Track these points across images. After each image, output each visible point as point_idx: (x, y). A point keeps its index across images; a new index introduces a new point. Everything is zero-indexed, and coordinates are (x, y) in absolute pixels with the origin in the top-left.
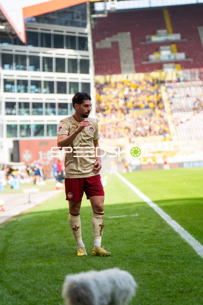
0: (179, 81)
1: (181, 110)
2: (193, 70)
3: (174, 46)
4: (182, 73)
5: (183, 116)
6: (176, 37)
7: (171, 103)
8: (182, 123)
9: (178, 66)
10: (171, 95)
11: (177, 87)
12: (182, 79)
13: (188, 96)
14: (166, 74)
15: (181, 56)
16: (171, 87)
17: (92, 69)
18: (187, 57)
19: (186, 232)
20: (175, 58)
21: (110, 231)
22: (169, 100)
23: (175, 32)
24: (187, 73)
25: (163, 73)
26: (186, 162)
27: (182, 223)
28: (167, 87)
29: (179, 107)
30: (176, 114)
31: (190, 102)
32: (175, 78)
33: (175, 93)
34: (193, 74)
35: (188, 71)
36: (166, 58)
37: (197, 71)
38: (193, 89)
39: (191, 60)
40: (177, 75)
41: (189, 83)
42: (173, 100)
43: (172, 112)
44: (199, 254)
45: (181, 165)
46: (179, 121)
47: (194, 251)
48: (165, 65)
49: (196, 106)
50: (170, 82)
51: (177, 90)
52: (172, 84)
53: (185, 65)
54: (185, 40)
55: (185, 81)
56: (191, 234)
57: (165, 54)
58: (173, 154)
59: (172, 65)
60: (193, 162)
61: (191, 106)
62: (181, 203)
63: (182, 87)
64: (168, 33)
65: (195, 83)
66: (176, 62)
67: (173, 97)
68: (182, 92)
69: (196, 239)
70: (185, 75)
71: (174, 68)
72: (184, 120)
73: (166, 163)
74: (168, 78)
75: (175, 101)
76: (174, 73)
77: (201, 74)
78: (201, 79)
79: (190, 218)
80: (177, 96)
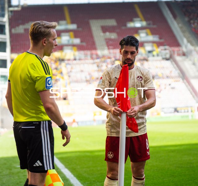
0: (75, 59)
1: (77, 81)
2: (86, 52)
3: (72, 34)
4: (78, 54)
6: (73, 27)
7: (69, 76)
9: (75, 48)
10: (69, 70)
11: (73, 64)
12: (77, 58)
13: (82, 71)
14: (66, 54)
15: (77, 41)
17: (8, 49)
18: (81, 42)
19: (75, 178)
20: (73, 42)
21: (17, 177)
22: (67, 73)
23: (72, 22)
25: (64, 53)
27: (73, 171)
28: (67, 64)
29: (75, 79)
30: (73, 85)
31: (83, 76)
32: (72, 57)
33: (72, 68)
34: (86, 55)
35: (82, 52)
36: (66, 43)
37: (89, 52)
38: (86, 66)
39: (84, 44)
40: (74, 55)
41: (82, 61)
43: (70, 83)
48: (65, 48)
49: (88, 78)
50: (69, 60)
51: (73, 66)
52: (70, 62)
53: (80, 48)
54: (80, 29)
55: (80, 59)
56: (78, 180)
57: (65, 39)
59: (70, 47)
61: (84, 79)
63: (77, 64)
64: (67, 24)
65: (87, 61)
66: (73, 45)
67: (71, 71)
69: (82, 183)
70: (80, 55)
71: (72, 49)
74: (67, 57)
75: (72, 74)
76: (72, 54)
77: (92, 55)
78: (92, 58)
79: (79, 167)
80: (73, 70)
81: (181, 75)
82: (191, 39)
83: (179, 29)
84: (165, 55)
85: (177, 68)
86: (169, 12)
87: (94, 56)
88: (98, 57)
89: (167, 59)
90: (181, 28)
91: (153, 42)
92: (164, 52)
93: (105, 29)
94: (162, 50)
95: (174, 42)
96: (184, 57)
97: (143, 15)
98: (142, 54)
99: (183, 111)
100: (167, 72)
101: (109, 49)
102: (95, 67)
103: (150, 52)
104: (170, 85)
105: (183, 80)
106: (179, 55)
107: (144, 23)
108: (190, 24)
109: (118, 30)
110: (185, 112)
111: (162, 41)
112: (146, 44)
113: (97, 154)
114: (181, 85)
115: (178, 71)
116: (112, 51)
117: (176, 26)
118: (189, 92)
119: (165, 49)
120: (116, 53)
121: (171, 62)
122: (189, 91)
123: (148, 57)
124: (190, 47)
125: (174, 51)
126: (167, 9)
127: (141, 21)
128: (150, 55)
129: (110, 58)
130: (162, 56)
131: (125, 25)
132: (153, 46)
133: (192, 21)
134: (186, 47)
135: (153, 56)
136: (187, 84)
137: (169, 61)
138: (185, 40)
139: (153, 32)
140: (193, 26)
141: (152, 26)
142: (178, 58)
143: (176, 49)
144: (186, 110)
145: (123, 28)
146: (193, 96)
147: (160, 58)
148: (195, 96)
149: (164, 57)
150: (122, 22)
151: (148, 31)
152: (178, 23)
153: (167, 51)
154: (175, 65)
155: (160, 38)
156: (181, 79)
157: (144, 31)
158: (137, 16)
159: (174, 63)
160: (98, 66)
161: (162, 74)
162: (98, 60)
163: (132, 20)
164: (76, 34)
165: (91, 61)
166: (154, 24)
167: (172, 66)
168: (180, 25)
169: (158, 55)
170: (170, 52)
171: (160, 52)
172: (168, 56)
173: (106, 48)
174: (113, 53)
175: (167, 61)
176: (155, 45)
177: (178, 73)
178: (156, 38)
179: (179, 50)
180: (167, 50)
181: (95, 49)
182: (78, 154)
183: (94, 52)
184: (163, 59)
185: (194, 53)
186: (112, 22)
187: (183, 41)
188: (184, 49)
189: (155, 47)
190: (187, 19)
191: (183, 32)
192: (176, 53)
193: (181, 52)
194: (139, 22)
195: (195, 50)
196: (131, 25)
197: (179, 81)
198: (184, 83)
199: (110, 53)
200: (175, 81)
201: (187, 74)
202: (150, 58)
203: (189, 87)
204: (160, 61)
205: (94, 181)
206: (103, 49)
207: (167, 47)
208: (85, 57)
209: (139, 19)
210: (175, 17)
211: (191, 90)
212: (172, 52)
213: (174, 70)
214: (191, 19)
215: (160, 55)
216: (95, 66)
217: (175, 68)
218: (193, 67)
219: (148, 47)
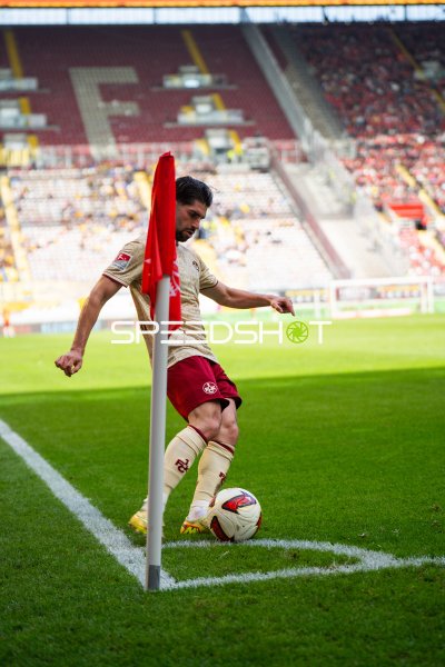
0: (33, 167)
1: (38, 223)
2: (60, 148)
3: (24, 101)
4: (41, 154)
5: (41, 235)
6: (29, 84)
7: (19, 210)
8: (38, 247)
9: (33, 139)
10: (16, 195)
11: (29, 179)
12: (39, 164)
13: (51, 197)
14: (10, 153)
15: (39, 121)
16: (18, 179)
18: (49, 123)
19: (37, 454)
20: (27, 124)
22: (15, 202)
23: (27, 74)
24: (48, 153)
25: (5, 151)
26: (47, 324)
27: (30, 437)
28: (12, 179)
29: (33, 217)
30: (27, 231)
31: (54, 209)
32: (26, 162)
33: (26, 190)
34: (61, 157)
35: (51, 149)
36: (10, 124)
37: (68, 150)
38: (61, 183)
39: (56, 129)
40: (31, 156)
41: (52, 173)
42: (22, 203)
43: (20, 227)
44: (58, 495)
45: (36, 328)
46: (33, 245)
47: (49, 489)
48: (8, 137)
49: (67, 215)
50: (18, 168)
51: (29, 185)
52: (21, 174)
53: (45, 138)
54: (46, 91)
55: (46, 167)
56: (46, 459)
57: (8, 115)
58: (22, 306)
59: (20, 136)
60: (60, 323)
61: (56, 216)
62: (31, 400)
63: (39, 178)
64: (13, 76)
65: (63, 172)
66: (29, 132)
67: (22, 197)
68: (40, 189)
69: (55, 467)
70: (45, 157)
71: (25, 141)
72: (42, 242)
73: (7, 324)
74: (14, 161)
75: (27, 205)
76: (26, 152)
77: (75, 156)
78: (76, 165)
79: (45, 429)
80: (30, 195)
81: (297, 210)
82: (322, 120)
83: (292, 96)
84: (258, 161)
85: (286, 193)
86: (268, 52)
87: (82, 160)
88: (91, 163)
89: (263, 170)
90: (298, 92)
91: (229, 127)
92: (255, 152)
93: (108, 93)
94: (250, 147)
95: (281, 129)
96: (304, 166)
97: (205, 59)
98: (200, 158)
99: (299, 299)
100: (263, 203)
101: (118, 142)
102: (83, 188)
103: (220, 151)
104: (269, 233)
105: (301, 221)
106: (292, 160)
107: (207, 79)
108: (321, 82)
109: (140, 96)
110: (304, 302)
111: (251, 123)
112: (210, 132)
113: (89, 398)
114: (295, 235)
115: (290, 201)
116: (125, 147)
117: (286, 88)
118: (315, 252)
119: (259, 146)
120: (136, 154)
121: (273, 178)
122: (316, 249)
123: (217, 163)
124: (320, 141)
125: (279, 151)
126: (264, 44)
127: (199, 72)
128: (221, 158)
129: (120, 165)
130: (250, 162)
131: (161, 84)
132: (227, 137)
133: (324, 77)
134: (310, 139)
135: (229, 161)
136: (311, 232)
137: (267, 175)
138: (308, 124)
139: (230, 102)
140: (327, 88)
141: (225, 86)
142: (290, 168)
143: (285, 145)
144: (308, 298)
145: (155, 89)
146: (326, 263)
147: (245, 167)
148: (330, 263)
149: (255, 164)
150: (152, 76)
151: (216, 98)
152: (291, 81)
153: (263, 150)
154: (282, 187)
155: (247, 118)
156: (295, 219)
157: (207, 99)
158: (189, 61)
159: (278, 180)
160: (91, 185)
161: (251, 207)
162: (92, 171)
163: (175, 72)
164: (36, 103)
165: (75, 172)
166: (231, 83)
167: (273, 187)
168: (296, 85)
169: (240, 160)
170: (271, 152)
171: (245, 152)
172: (265, 162)
173: (112, 139)
174: (130, 153)
175: (262, 175)
176: (233, 134)
177: (290, 206)
178: (235, 118)
179: (294, 149)
180: (265, 146)
181: (85, 141)
182: (44, 397)
183: (80, 149)
184: (253, 169)
185: (329, 156)
186: (127, 75)
187: (301, 124)
188: (305, 146)
189: (233, 141)
190: (312, 70)
191: (304, 102)
192: (284, 154)
193: (296, 153)
194: (193, 76)
195: (331, 148)
196: (173, 82)
197: (293, 225)
198: (302, 231)
199: (121, 153)
200: (281, 225)
201: (312, 209)
202: (222, 167)
203: (316, 240)
204: (245, 173)
205: (85, 461)
206: (104, 143)
207: (262, 140)
208: (58, 161)
209: (193, 68)
210: (283, 64)
211: (321, 248)
212: (275, 154)
213: (279, 197)
214: (322, 71)
215: (246, 158)
216: (84, 183)
217: (281, 192)
218: (326, 189)
219: (217, 140)
